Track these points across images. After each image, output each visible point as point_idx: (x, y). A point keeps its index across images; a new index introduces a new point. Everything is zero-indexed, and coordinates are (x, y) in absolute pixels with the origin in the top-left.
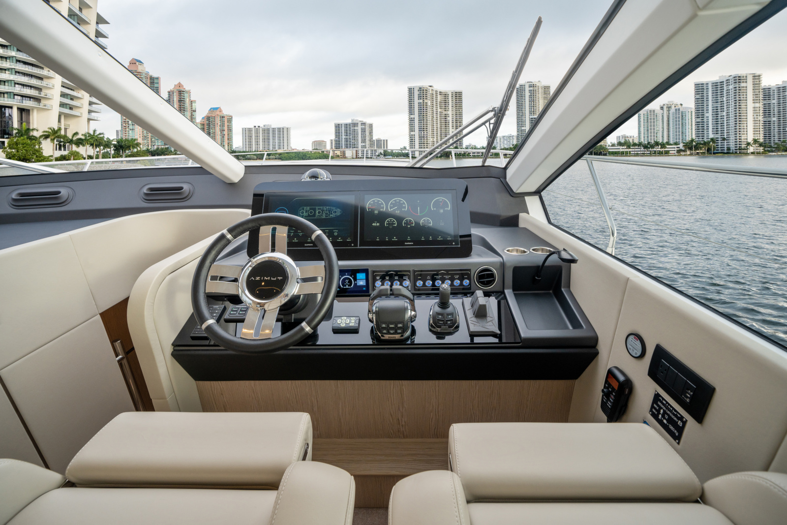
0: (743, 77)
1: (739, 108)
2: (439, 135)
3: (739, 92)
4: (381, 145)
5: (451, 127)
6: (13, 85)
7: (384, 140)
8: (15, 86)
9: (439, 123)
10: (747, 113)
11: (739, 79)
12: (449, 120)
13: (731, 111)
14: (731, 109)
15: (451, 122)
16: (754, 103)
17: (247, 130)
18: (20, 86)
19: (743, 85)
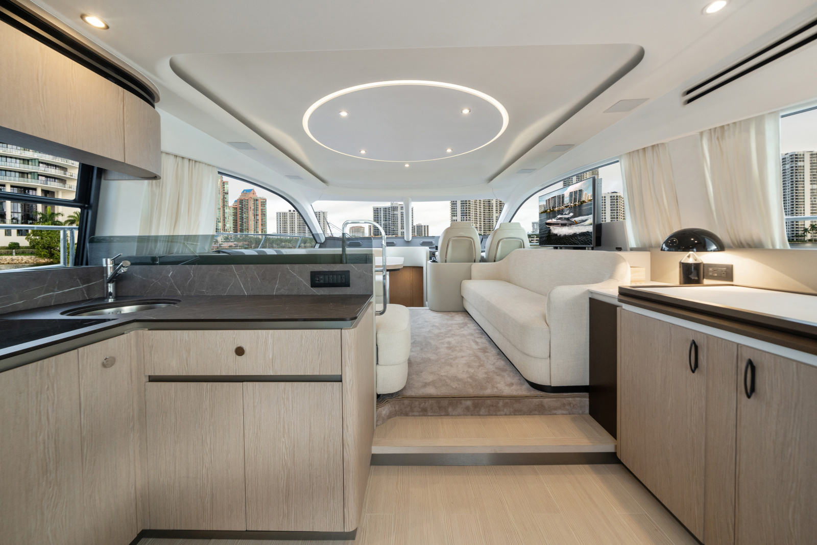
0: (800, 155)
1: (796, 190)
2: (482, 220)
3: (796, 173)
4: (422, 231)
5: (494, 211)
6: (37, 164)
7: (425, 226)
8: (39, 166)
9: (482, 207)
10: (804, 196)
11: (796, 158)
12: (493, 204)
13: (787, 193)
14: (787, 191)
15: (494, 205)
16: (811, 184)
17: (281, 214)
18: (45, 165)
19: (800, 164)
